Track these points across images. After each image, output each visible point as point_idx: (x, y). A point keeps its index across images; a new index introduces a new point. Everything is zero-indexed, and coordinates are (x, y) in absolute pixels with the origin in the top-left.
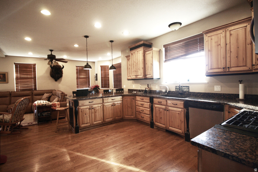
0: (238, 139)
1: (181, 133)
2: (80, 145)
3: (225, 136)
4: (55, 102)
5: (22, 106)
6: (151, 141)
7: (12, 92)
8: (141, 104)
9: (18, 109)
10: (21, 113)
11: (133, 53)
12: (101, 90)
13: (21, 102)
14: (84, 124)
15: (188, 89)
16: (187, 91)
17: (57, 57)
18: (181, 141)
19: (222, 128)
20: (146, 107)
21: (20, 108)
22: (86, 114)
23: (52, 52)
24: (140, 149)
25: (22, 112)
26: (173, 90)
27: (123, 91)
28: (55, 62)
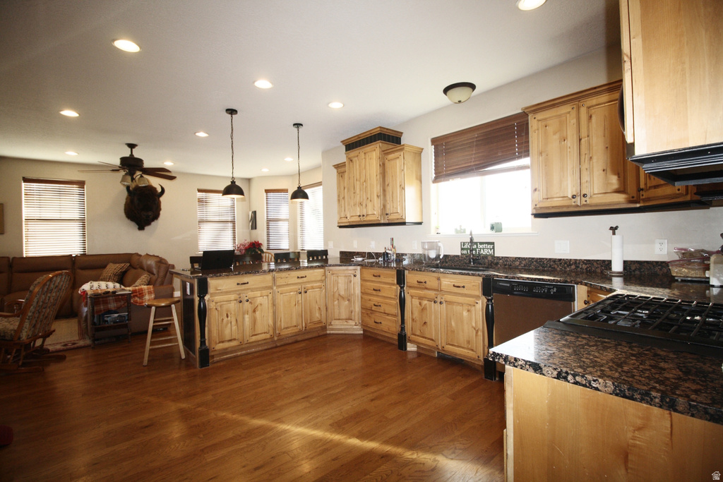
0: (590, 346)
1: (474, 359)
2: (213, 395)
3: (564, 342)
4: (140, 285)
5: (49, 295)
6: (401, 380)
7: (14, 258)
8: (374, 290)
9: (37, 302)
10: (46, 314)
11: (355, 157)
12: (267, 255)
13: (48, 283)
14: (223, 342)
15: (491, 249)
16: (490, 255)
17: (147, 165)
18: (474, 380)
19: (561, 327)
20: (386, 295)
21: (45, 299)
22: (227, 317)
23: (133, 150)
24: (372, 400)
25: (48, 310)
26: (456, 251)
27: (326, 257)
28: (142, 176)
